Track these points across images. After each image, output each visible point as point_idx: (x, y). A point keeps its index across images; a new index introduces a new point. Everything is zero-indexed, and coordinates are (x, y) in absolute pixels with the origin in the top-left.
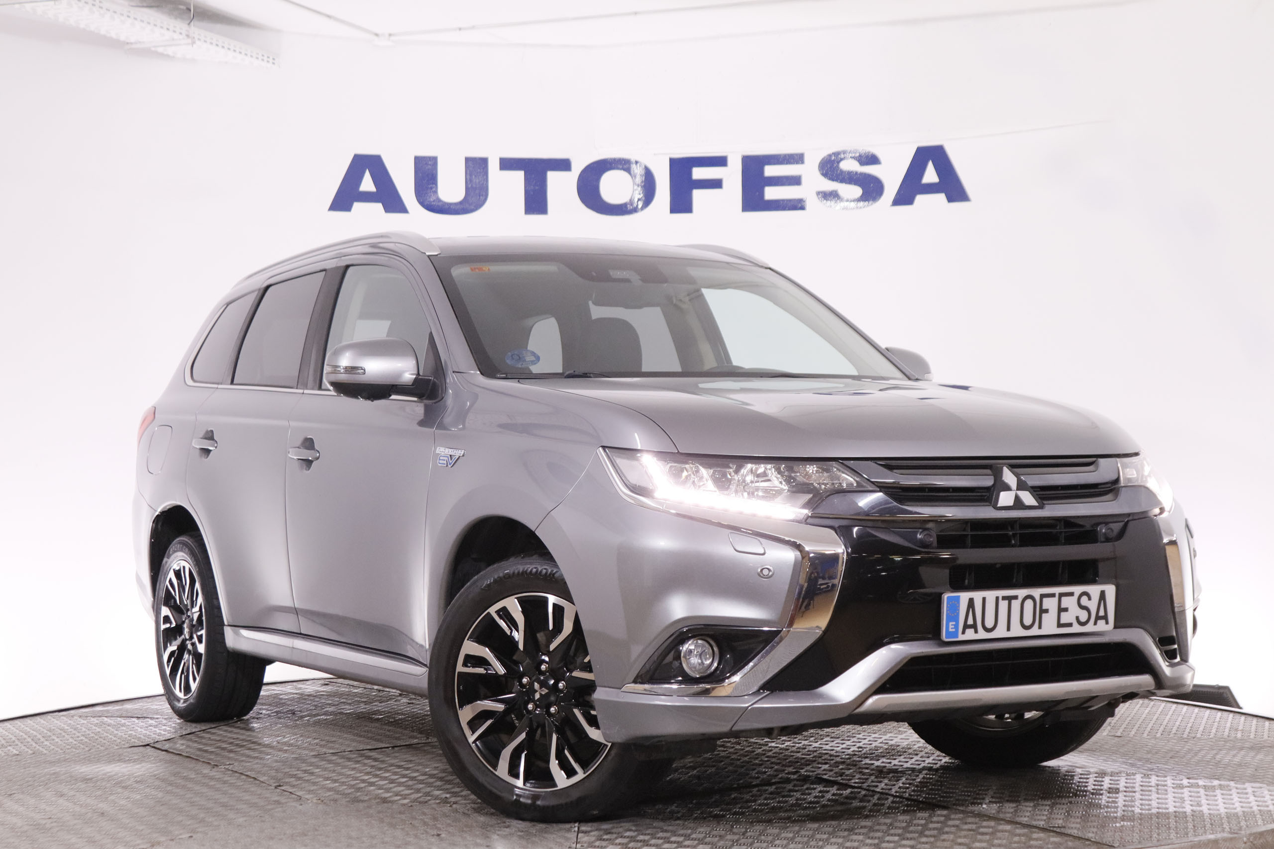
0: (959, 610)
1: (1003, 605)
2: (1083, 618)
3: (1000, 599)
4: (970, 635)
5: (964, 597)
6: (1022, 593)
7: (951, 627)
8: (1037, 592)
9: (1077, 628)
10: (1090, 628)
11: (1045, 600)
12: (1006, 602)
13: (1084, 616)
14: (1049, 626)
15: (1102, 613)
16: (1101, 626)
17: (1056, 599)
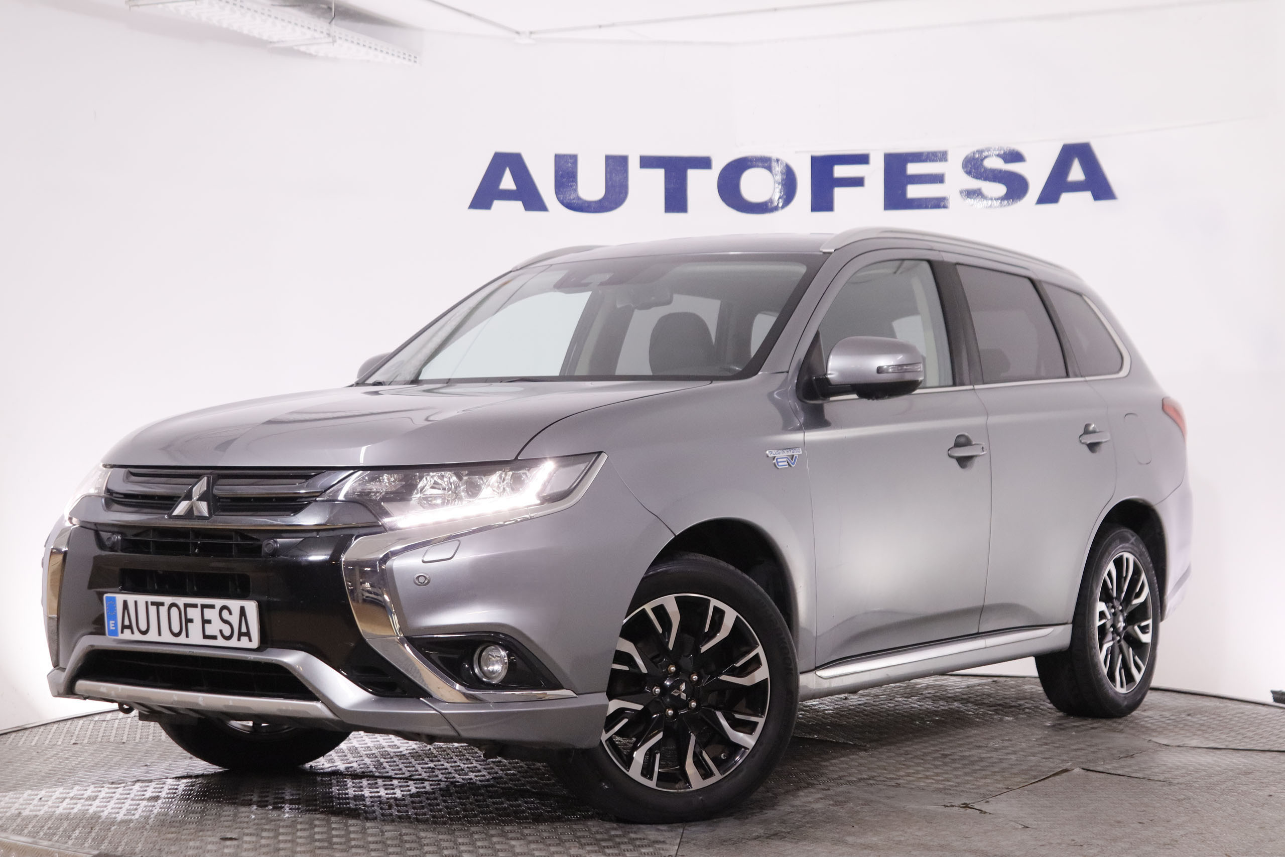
0: (116, 610)
1: (152, 609)
2: (227, 632)
3: (149, 604)
4: (127, 635)
5: (120, 598)
6: (168, 600)
7: (111, 625)
8: (181, 601)
9: (221, 642)
10: (233, 643)
11: (189, 609)
12: (155, 607)
13: (227, 631)
14: (195, 636)
15: (244, 630)
16: (244, 643)
17: (199, 609)
